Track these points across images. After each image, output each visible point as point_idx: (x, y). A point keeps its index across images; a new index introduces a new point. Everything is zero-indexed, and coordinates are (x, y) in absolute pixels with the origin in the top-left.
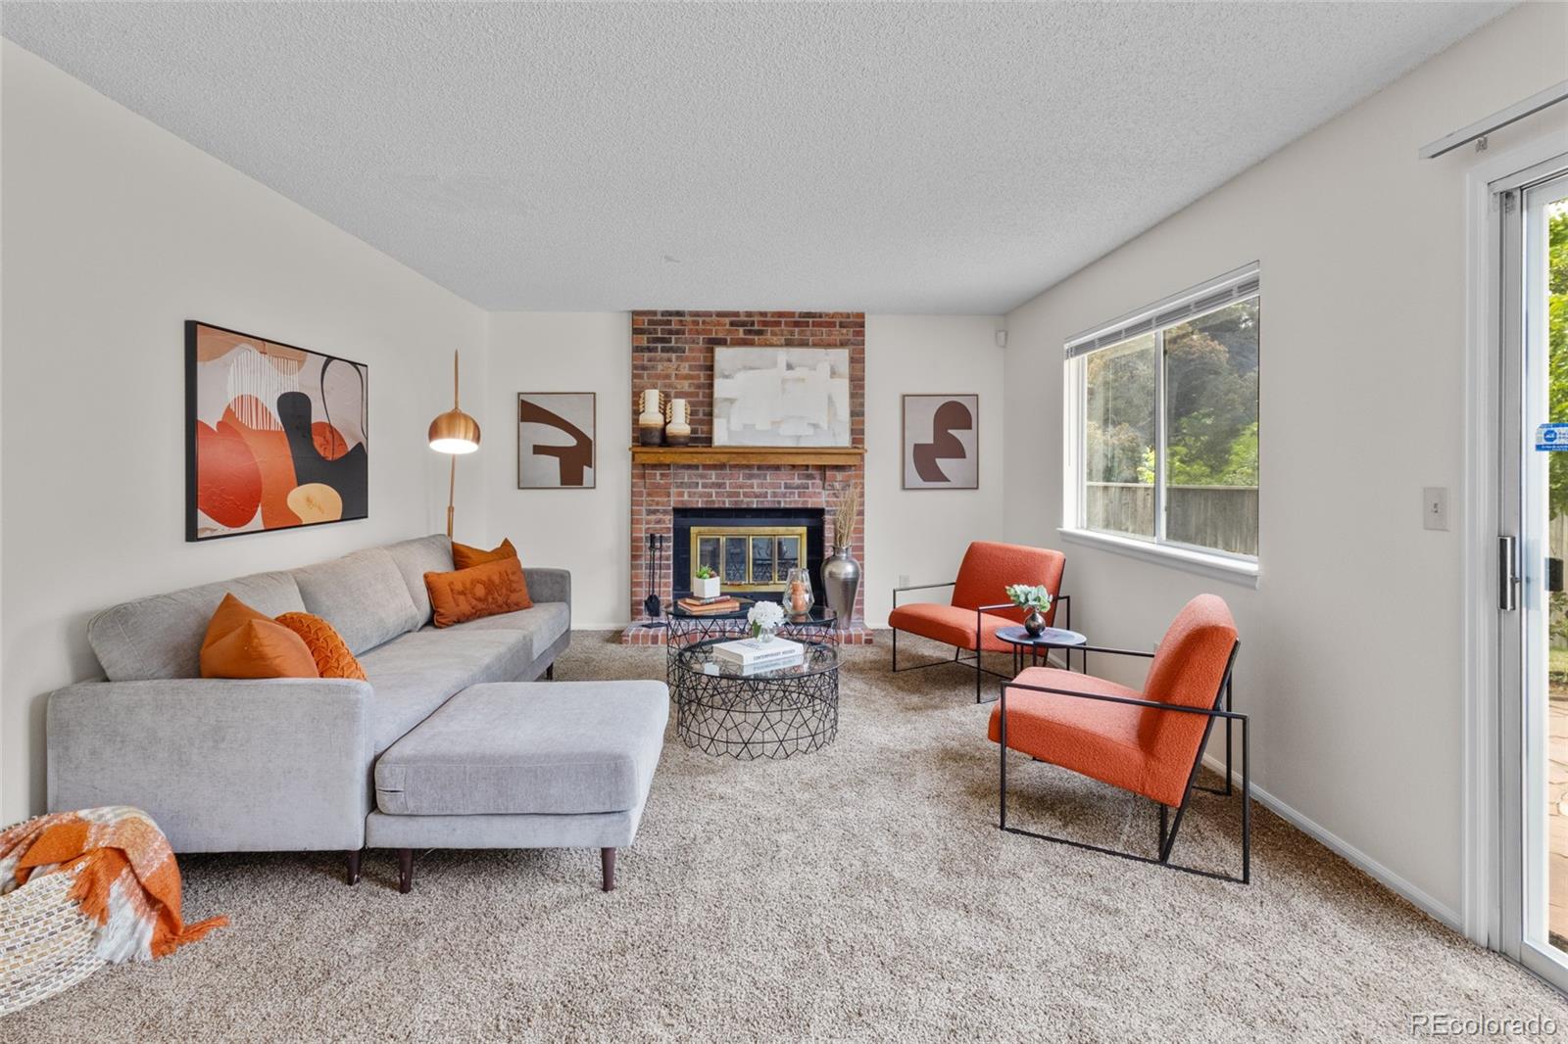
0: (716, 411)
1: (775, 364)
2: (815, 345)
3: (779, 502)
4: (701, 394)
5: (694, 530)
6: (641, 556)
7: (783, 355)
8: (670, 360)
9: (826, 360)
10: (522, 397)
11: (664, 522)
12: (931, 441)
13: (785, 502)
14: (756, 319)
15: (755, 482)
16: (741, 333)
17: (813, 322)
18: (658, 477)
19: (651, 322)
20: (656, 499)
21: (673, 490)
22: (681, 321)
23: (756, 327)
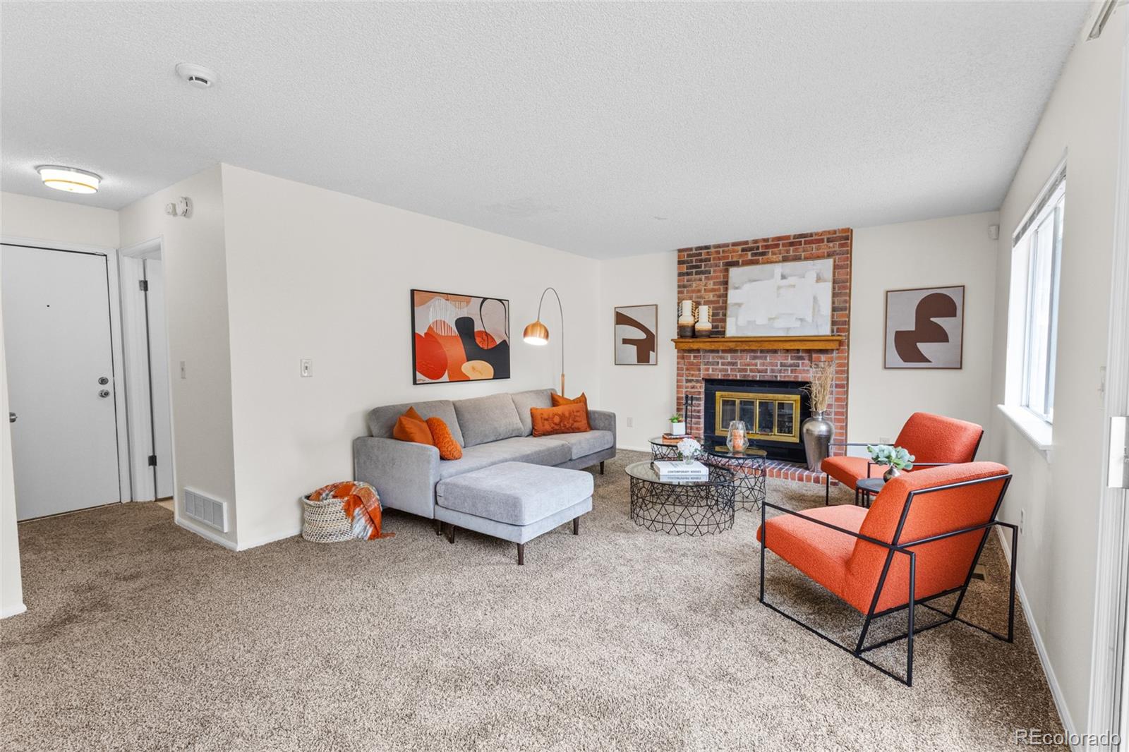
0: (729, 313)
1: (772, 276)
2: (806, 259)
3: (776, 377)
4: (721, 301)
5: (718, 394)
6: (682, 409)
7: (778, 269)
8: (700, 280)
9: (813, 269)
10: (617, 310)
11: (697, 388)
12: (913, 329)
13: (780, 376)
14: (760, 244)
15: (759, 362)
16: (749, 256)
17: (805, 241)
18: (692, 358)
19: (689, 256)
20: (692, 372)
21: (702, 367)
22: (708, 252)
23: (761, 250)
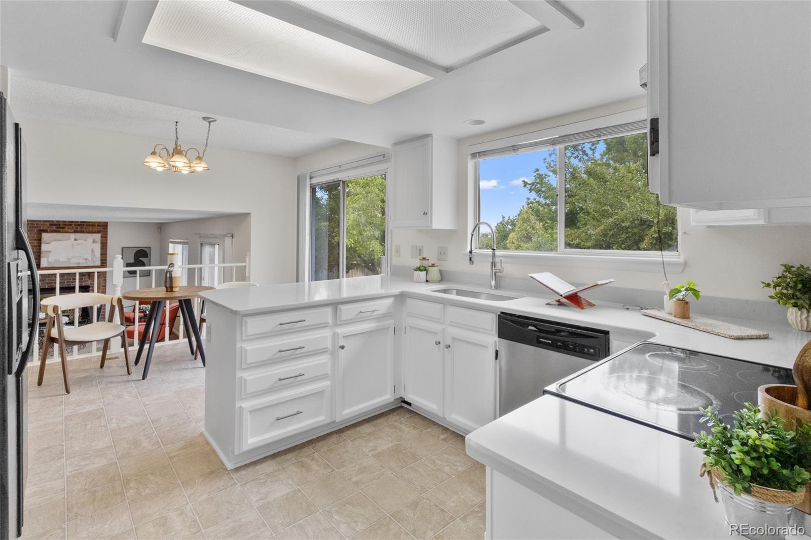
0: (42, 255)
1: (69, 239)
2: (87, 232)
3: (70, 285)
7: (73, 236)
9: (91, 237)
12: (133, 262)
13: (72, 284)
14: (61, 223)
16: (54, 228)
17: (86, 224)
23: (61, 226)
